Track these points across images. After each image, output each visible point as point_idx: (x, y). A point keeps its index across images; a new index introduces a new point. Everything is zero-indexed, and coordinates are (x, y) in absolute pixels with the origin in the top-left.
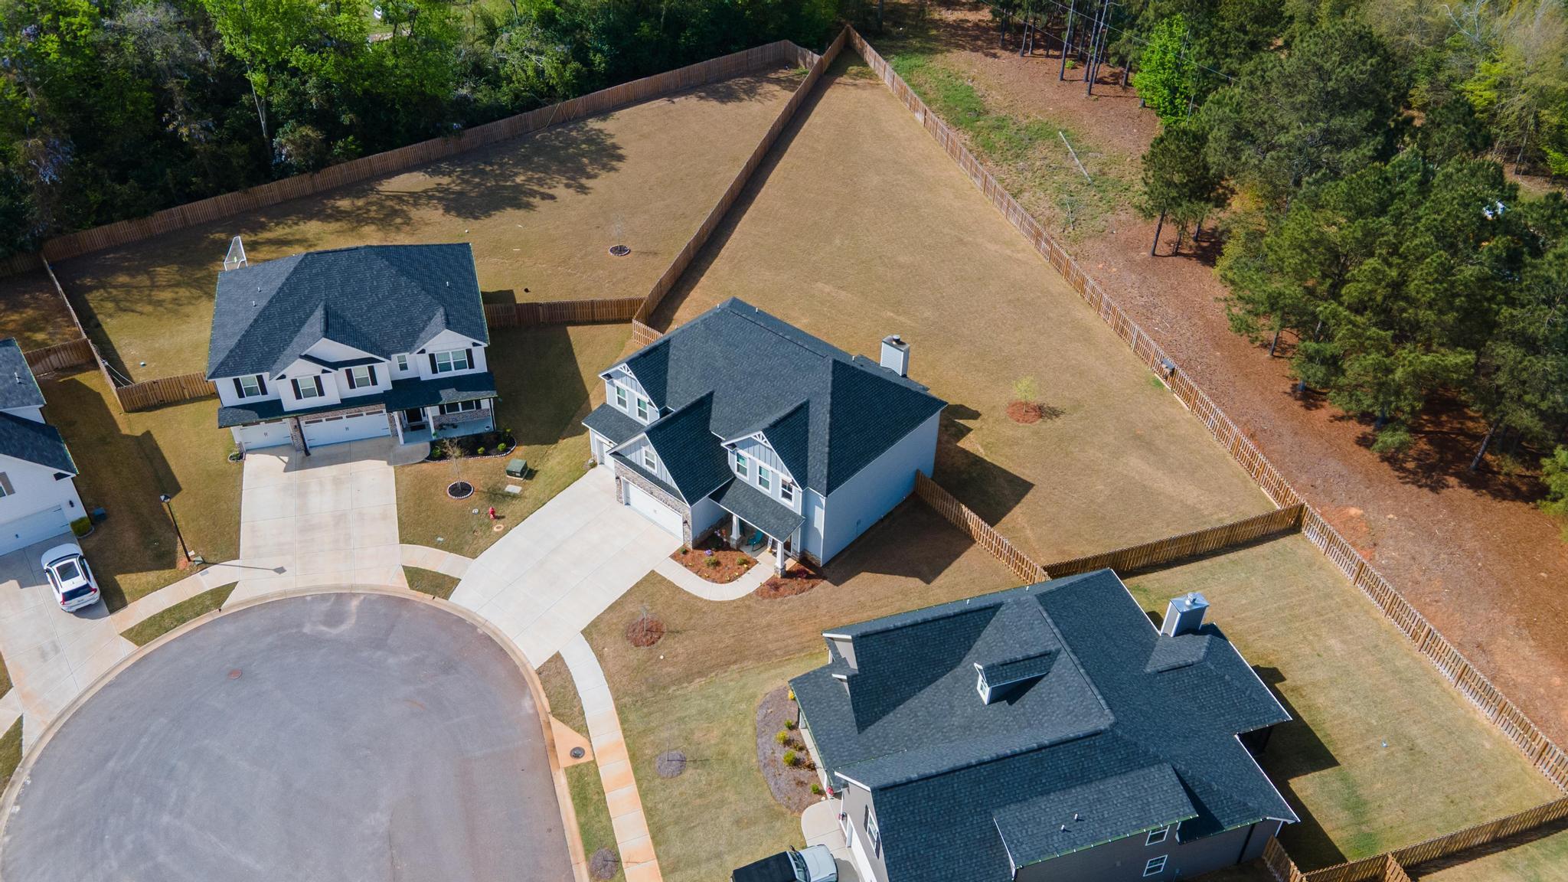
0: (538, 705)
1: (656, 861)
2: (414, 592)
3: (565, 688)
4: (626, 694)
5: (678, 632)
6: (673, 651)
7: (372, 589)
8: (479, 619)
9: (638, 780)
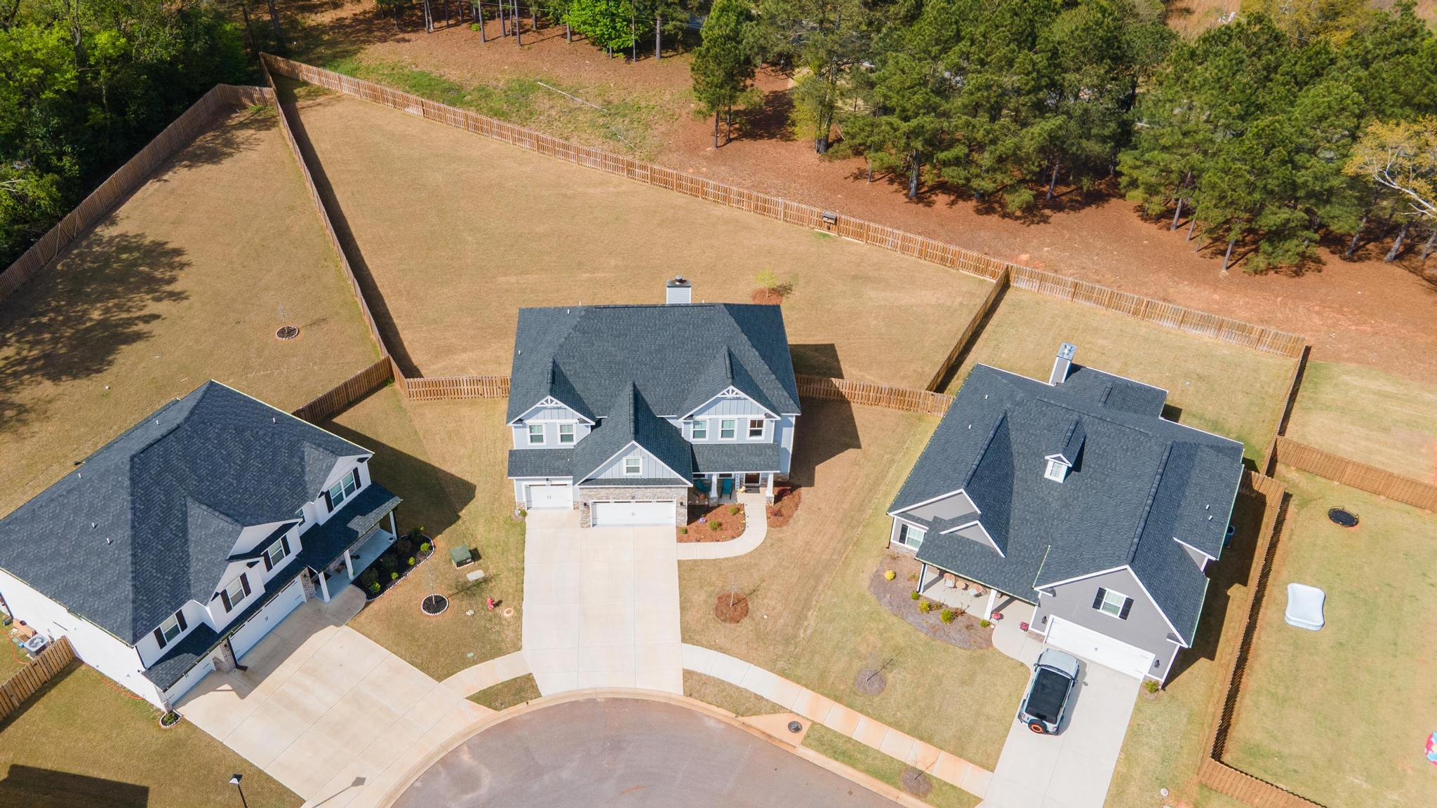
0: (720, 717)
1: (943, 752)
2: (504, 712)
3: (723, 691)
4: (775, 661)
5: (754, 591)
6: (768, 607)
7: (464, 736)
8: (587, 692)
9: (861, 711)
